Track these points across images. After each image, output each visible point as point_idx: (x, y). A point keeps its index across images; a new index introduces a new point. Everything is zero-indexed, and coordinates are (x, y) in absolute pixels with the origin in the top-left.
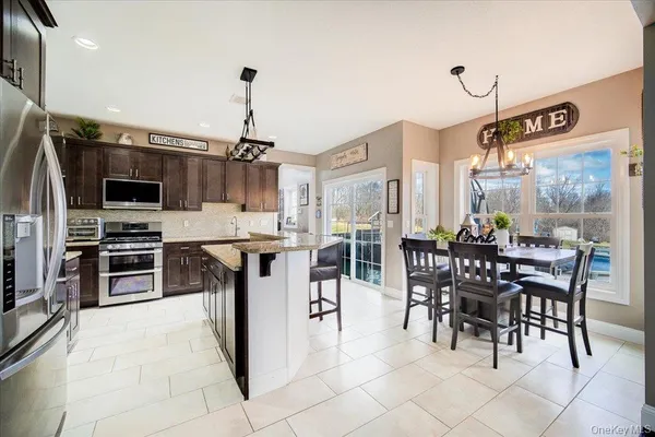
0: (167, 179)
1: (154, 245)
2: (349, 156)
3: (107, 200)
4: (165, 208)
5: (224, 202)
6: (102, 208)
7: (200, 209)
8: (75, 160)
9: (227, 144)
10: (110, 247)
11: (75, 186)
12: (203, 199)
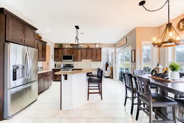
0: (74, 54)
1: (70, 69)
2: (122, 43)
3: (63, 59)
4: (73, 61)
5: (87, 59)
6: (62, 61)
7: (81, 61)
8: (58, 52)
9: (88, 44)
10: (62, 69)
11: (58, 57)
12: (82, 59)
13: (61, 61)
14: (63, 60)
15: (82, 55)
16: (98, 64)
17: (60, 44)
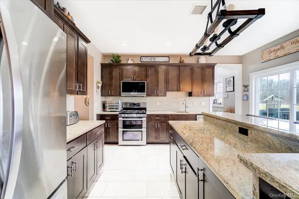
1: (142, 115)
3: (123, 92)
4: (148, 95)
5: (179, 91)
6: (121, 96)
7: (165, 95)
8: (111, 73)
9: (181, 56)
10: (123, 115)
11: (110, 85)
12: (167, 90)
13: (117, 96)
14: (123, 94)
15: (167, 82)
16: (203, 103)
17: (113, 56)
